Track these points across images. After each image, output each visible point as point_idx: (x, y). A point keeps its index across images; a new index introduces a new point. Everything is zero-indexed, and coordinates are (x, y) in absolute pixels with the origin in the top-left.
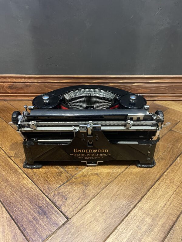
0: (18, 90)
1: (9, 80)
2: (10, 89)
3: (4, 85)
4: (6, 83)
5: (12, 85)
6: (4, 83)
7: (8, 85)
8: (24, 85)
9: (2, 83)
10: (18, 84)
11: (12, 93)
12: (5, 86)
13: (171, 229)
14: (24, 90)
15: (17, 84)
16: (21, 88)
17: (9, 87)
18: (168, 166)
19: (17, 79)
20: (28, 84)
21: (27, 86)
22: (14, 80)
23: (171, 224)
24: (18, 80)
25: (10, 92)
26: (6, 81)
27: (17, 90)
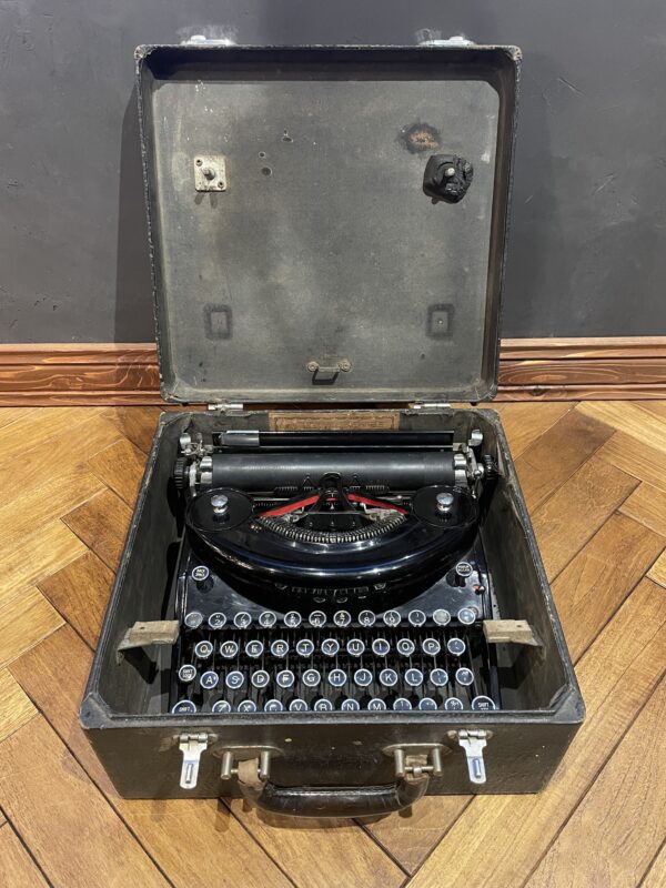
13: (599, 772)
18: (602, 624)
23: (601, 762)
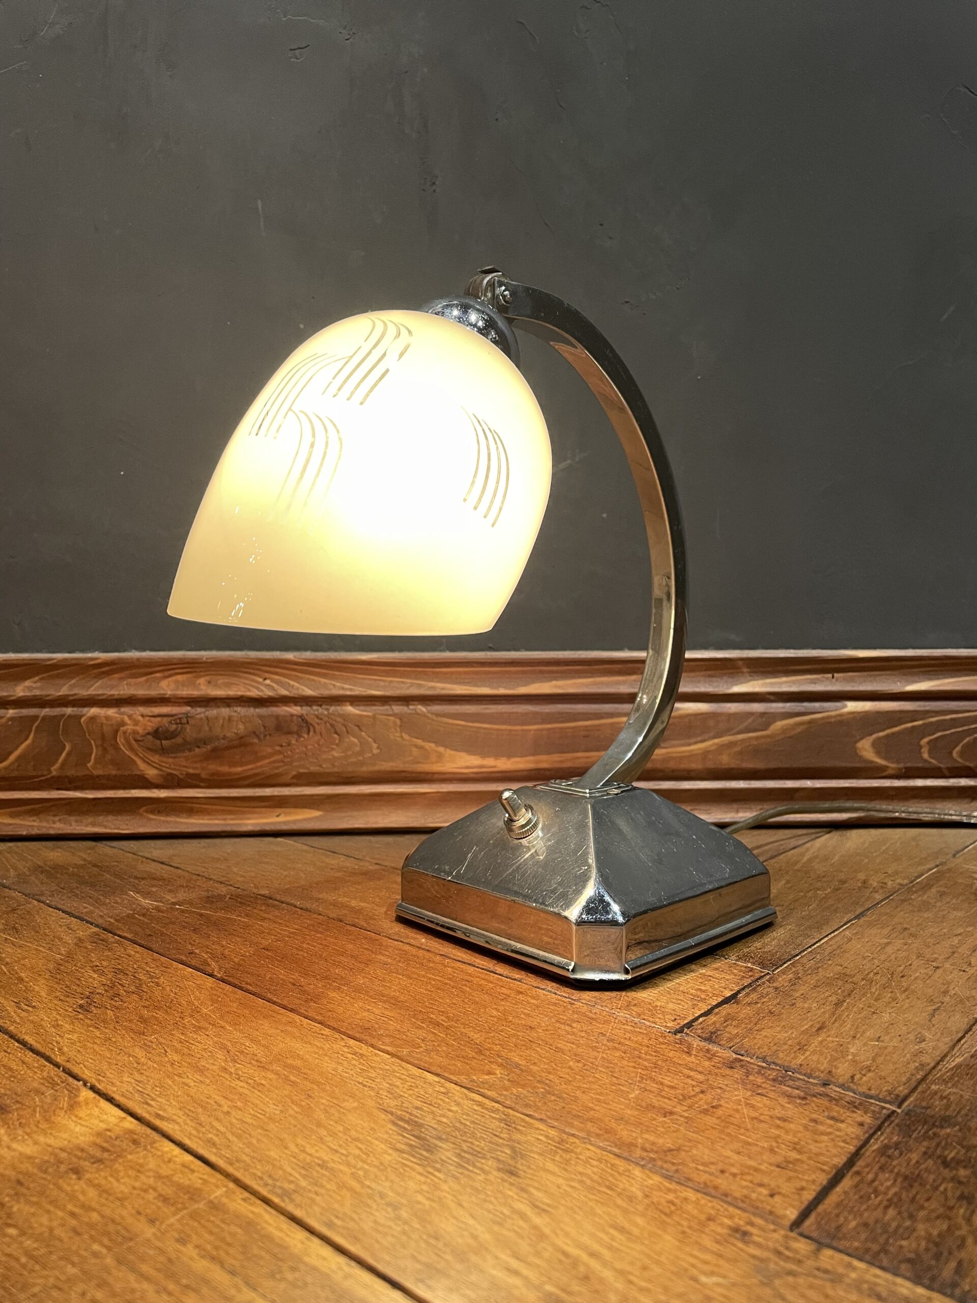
0: (216, 754)
1: (167, 687)
2: (163, 751)
3: (123, 724)
4: (142, 709)
5: (180, 721)
6: (125, 709)
7: (151, 725)
8: (261, 717)
9: (111, 712)
10: (225, 711)
11: (170, 782)
12: (130, 727)
14: (258, 759)
15: (213, 712)
16: (242, 743)
17: (156, 734)
19: (221, 680)
20: (295, 710)
21: (281, 727)
22: (203, 688)
24: (228, 685)
25: (151, 773)
26: (141, 692)
27: (207, 757)
